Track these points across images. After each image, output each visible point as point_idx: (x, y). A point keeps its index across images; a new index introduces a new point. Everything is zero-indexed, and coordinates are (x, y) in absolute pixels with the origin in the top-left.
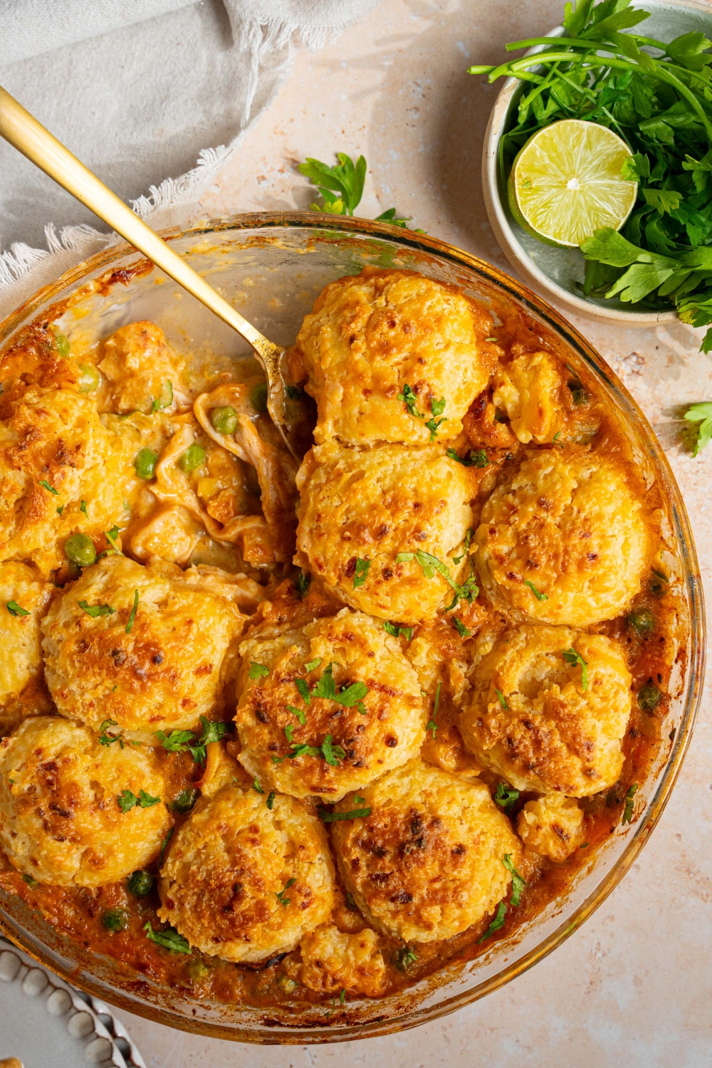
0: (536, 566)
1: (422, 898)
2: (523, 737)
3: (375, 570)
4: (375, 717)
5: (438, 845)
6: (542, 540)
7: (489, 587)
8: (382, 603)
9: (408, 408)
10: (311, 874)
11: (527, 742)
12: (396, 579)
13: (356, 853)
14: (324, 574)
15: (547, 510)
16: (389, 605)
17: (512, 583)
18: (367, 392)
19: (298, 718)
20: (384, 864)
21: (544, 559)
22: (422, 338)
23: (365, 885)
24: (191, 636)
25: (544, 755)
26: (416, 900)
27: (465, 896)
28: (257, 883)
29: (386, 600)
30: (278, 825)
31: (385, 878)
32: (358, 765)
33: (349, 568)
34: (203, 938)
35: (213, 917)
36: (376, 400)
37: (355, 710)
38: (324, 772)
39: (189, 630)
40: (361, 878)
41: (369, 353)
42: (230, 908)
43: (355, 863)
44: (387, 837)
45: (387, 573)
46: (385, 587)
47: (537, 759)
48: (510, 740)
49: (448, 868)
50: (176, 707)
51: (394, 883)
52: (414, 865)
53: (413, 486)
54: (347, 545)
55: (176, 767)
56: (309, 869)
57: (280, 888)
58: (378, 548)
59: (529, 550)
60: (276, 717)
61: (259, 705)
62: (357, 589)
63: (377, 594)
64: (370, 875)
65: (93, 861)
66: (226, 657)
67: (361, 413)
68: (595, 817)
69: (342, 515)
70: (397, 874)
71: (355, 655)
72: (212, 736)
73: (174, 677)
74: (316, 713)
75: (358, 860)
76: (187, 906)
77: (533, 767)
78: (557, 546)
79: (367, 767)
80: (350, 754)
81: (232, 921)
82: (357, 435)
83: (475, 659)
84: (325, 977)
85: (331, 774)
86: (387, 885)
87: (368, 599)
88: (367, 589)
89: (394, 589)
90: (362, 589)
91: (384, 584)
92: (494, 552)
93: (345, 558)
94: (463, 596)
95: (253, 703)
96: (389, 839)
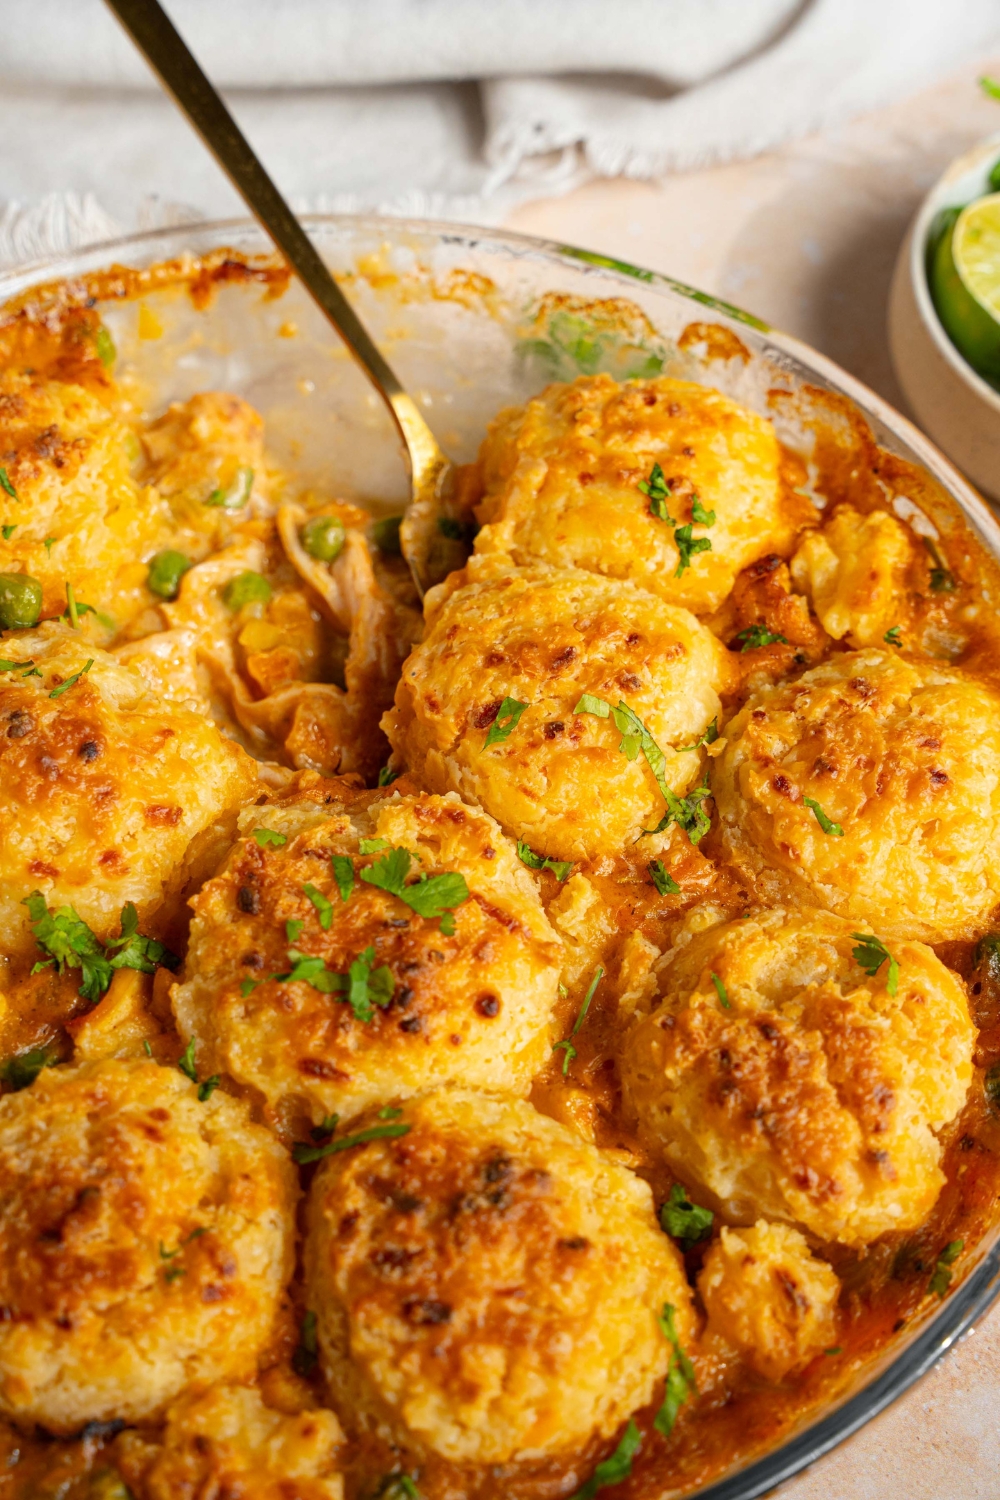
0: (832, 770)
1: (472, 1324)
2: (753, 1050)
3: (533, 720)
4: (468, 949)
5: (534, 1218)
6: (849, 734)
7: (732, 818)
8: (529, 785)
9: (652, 508)
10: (246, 1238)
11: (761, 1062)
12: (564, 743)
13: (356, 1199)
14: (437, 717)
15: (865, 696)
16: (541, 794)
17: (780, 800)
18: (585, 478)
19: (318, 914)
20: (410, 1226)
21: (847, 764)
22: (696, 428)
23: (358, 1272)
24: (161, 755)
25: (790, 1093)
26: (458, 1321)
27: (564, 1345)
28: (130, 1204)
29: (538, 781)
30: (208, 1137)
31: (404, 1260)
32: (405, 1027)
33: (485, 714)
36: (599, 489)
37: (433, 924)
38: (336, 1027)
39: (162, 745)
40: (355, 1252)
41: (601, 433)
42: (53, 1232)
43: (348, 1224)
44: (430, 1177)
45: (553, 730)
46: (544, 754)
47: (775, 1100)
48: (725, 1054)
49: (543, 1270)
50: (89, 858)
51: (419, 1271)
52: (474, 1240)
53: (632, 616)
54: (493, 672)
55: (41, 999)
56: (245, 1229)
57: (171, 1239)
59: (822, 746)
60: (276, 902)
61: (251, 876)
62: (489, 753)
63: (525, 765)
64: (373, 1255)
66: (207, 831)
67: (567, 508)
68: (866, 1301)
69: (496, 631)
70: (432, 1255)
71: (456, 849)
72: (132, 954)
73: (107, 794)
74: (357, 916)
75: (356, 1215)
77: (763, 1114)
78: (875, 746)
79: (427, 1040)
80: (402, 997)
81: (49, 1265)
82: (552, 539)
83: (678, 939)
84: (203, 1481)
85: (350, 1039)
86: (405, 1274)
87: (506, 774)
88: (510, 753)
89: (559, 761)
90: (499, 753)
91: (544, 748)
92: (755, 750)
93: (483, 695)
94: (680, 817)
95: (240, 871)
96: (434, 1182)
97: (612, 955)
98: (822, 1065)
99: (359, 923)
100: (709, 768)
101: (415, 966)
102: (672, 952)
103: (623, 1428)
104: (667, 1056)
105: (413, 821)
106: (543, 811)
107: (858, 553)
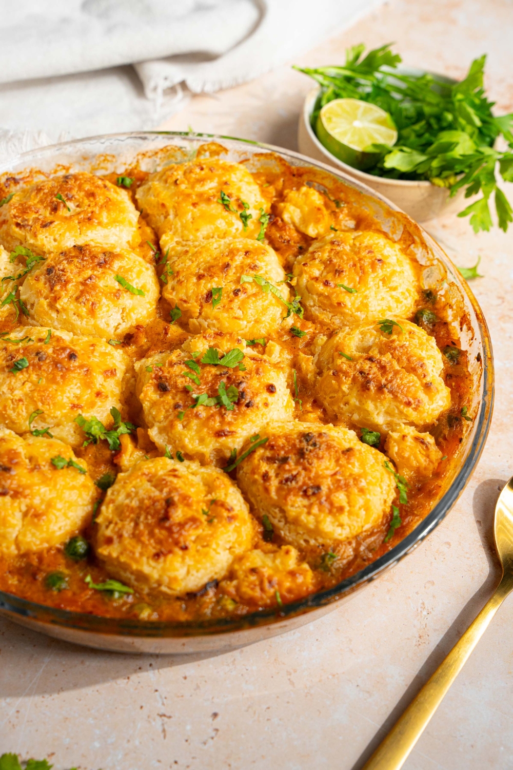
0: (342, 271)
1: (329, 489)
2: (370, 367)
3: (226, 292)
4: (253, 373)
5: (329, 447)
6: (342, 258)
7: (312, 304)
8: (236, 315)
9: (226, 207)
10: (229, 499)
11: (375, 370)
12: (242, 296)
13: (264, 467)
14: (188, 305)
15: (338, 245)
16: (242, 317)
17: (329, 289)
18: (194, 205)
19: (193, 381)
20: (290, 466)
21: (346, 268)
22: (223, 174)
23: (279, 490)
24: (96, 353)
25: (390, 375)
26: (324, 489)
27: (363, 483)
28: (185, 498)
29: (239, 313)
31: (294, 477)
32: (248, 406)
33: (207, 297)
34: (144, 559)
35: (151, 534)
36: (203, 206)
37: (237, 369)
38: (222, 416)
39: (94, 350)
40: (274, 483)
43: (266, 477)
44: (286, 449)
45: (236, 293)
46: (237, 303)
47: (386, 380)
48: (361, 372)
49: (343, 461)
50: (92, 396)
51: (301, 479)
52: (315, 461)
53: (242, 246)
54: (203, 281)
56: (227, 496)
57: (204, 508)
58: (226, 278)
59: (334, 265)
60: (176, 382)
61: (160, 378)
62: (216, 310)
63: (232, 309)
64: (281, 482)
65: (33, 516)
67: (193, 218)
68: (445, 438)
69: (195, 267)
70: (303, 473)
72: (123, 429)
73: (88, 370)
74: (207, 377)
75: (267, 472)
76: (126, 535)
77: (385, 386)
78: (353, 259)
79: (257, 408)
80: (242, 394)
81: (169, 530)
82: (194, 232)
83: (317, 350)
84: (261, 583)
85: (229, 417)
86: (297, 483)
87: (226, 315)
88: (224, 307)
89: (243, 302)
90: (219, 308)
91: (236, 301)
92: (310, 277)
93: (203, 291)
94: (294, 309)
95: (155, 378)
96: (289, 450)
97: (295, 365)
98: (395, 363)
99: (210, 378)
100: (293, 290)
101: (241, 383)
102: (316, 356)
103: (392, 508)
104: (340, 383)
105: (205, 341)
106: (245, 323)
107: (305, 203)
